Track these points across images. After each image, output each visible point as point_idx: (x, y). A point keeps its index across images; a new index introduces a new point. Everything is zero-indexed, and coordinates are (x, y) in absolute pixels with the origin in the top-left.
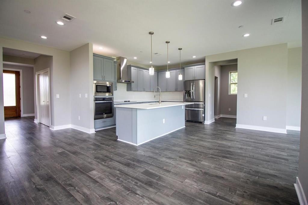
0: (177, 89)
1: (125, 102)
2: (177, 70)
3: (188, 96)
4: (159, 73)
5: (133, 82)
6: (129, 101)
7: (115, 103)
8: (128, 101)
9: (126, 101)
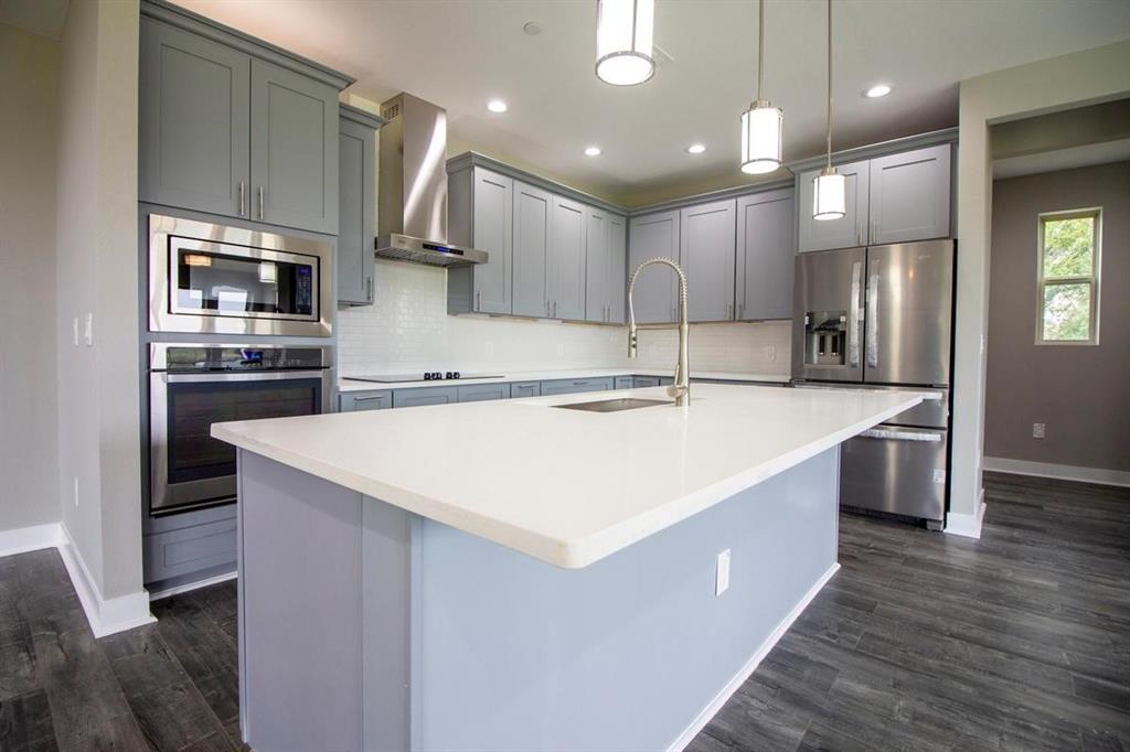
0: (743, 307)
1: (428, 377)
2: (739, 199)
3: (822, 349)
4: (633, 222)
5: (485, 258)
6: (456, 376)
7: (344, 387)
8: (449, 376)
9: (431, 372)
